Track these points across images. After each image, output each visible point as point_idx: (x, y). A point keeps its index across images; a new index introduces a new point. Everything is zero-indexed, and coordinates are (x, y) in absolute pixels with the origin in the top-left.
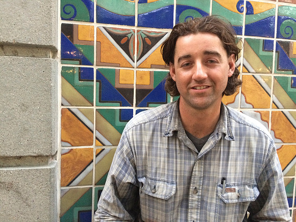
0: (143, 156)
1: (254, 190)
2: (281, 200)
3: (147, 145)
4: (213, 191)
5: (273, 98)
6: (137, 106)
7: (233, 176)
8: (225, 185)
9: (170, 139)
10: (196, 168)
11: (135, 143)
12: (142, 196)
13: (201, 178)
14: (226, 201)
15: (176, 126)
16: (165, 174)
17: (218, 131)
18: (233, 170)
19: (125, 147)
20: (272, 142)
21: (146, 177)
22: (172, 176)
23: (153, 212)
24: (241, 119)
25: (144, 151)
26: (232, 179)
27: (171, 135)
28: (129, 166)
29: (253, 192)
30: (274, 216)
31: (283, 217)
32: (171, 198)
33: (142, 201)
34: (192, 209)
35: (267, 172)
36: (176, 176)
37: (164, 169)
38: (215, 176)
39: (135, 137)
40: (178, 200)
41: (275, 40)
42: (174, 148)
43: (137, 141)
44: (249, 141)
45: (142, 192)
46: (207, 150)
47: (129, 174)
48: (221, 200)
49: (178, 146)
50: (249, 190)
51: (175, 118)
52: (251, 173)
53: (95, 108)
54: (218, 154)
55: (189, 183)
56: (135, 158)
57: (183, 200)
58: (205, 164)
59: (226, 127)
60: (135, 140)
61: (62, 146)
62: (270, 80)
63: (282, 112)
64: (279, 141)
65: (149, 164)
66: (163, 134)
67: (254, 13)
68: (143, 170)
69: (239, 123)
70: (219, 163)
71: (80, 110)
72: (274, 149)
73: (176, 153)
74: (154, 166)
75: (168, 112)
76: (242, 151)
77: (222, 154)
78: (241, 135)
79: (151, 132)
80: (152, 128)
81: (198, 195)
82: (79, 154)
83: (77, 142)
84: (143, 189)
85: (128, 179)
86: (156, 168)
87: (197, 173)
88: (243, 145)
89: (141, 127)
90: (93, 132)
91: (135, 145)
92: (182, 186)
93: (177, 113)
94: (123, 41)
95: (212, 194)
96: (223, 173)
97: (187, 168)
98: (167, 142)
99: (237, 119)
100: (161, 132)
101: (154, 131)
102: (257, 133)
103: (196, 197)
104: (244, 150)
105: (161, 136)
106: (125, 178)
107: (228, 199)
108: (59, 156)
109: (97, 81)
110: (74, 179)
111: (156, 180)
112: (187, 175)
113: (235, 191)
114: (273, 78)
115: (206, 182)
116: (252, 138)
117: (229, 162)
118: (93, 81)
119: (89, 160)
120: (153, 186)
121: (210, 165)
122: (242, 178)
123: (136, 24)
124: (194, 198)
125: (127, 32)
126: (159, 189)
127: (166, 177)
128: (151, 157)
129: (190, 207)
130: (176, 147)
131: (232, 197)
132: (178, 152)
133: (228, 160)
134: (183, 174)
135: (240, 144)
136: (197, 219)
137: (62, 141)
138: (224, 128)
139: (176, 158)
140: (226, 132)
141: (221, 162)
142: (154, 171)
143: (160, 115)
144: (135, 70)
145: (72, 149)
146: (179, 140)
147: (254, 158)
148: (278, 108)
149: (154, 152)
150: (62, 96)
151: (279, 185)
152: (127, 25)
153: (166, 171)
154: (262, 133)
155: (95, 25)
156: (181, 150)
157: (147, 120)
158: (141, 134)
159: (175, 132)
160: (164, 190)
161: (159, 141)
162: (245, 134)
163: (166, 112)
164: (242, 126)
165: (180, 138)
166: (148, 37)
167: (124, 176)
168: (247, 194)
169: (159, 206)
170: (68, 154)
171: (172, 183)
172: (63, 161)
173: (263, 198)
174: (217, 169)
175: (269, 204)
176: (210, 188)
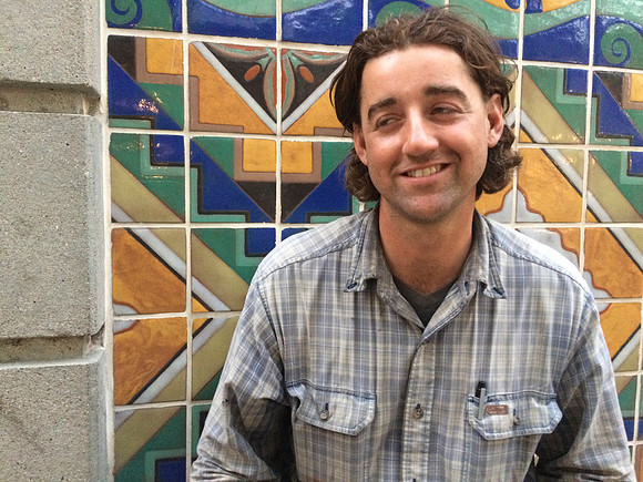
0: (299, 338)
1: (550, 409)
2: (610, 428)
3: (307, 313)
4: (457, 412)
5: (588, 199)
6: (283, 221)
7: (501, 378)
8: (483, 398)
9: (361, 297)
10: (419, 362)
11: (280, 308)
12: (297, 427)
13: (429, 383)
14: (486, 434)
15: (373, 267)
16: (348, 377)
17: (469, 276)
18: (502, 365)
19: (257, 319)
20: (589, 299)
21: (305, 384)
22: (366, 380)
23: (324, 462)
24: (520, 248)
25: (300, 326)
26: (500, 385)
27: (361, 288)
28: (266, 361)
29: (547, 412)
30: (596, 465)
31: (615, 467)
32: (363, 430)
33: (298, 439)
34: (410, 452)
35: (578, 366)
36: (375, 381)
37: (347, 365)
38: (461, 378)
39: (278, 294)
40: (379, 434)
41: (590, 69)
42: (370, 318)
43: (283, 304)
44: (539, 297)
45: (296, 419)
46: (443, 321)
47: (267, 380)
48: (477, 433)
49: (377, 313)
50: (539, 409)
51: (370, 248)
52: (543, 371)
53: (188, 227)
54: (469, 329)
55: (404, 397)
56: (280, 342)
57: (389, 434)
58: (439, 353)
59: (487, 266)
60: (279, 301)
61: (115, 315)
62: (581, 160)
63: (608, 229)
64: (603, 294)
65: (312, 355)
66: (343, 285)
67: (544, 10)
68: (298, 370)
69: (515, 256)
70: (471, 350)
71: (154, 234)
72: (594, 314)
73: (374, 329)
74: (325, 360)
75: (354, 235)
76: (521, 320)
77: (476, 329)
78: (519, 285)
79: (315, 283)
80: (317, 272)
81: (425, 423)
82: (153, 332)
83: (149, 305)
84: (301, 412)
85: (265, 390)
86: (330, 365)
87: (421, 373)
88: (523, 308)
89: (292, 271)
90: (184, 281)
91: (280, 312)
92: (389, 404)
93: (375, 237)
94: (251, 76)
95: (456, 419)
96: (479, 371)
97: (400, 362)
98: (352, 304)
99: (511, 249)
100: (339, 280)
101: (321, 279)
102: (556, 279)
103: (419, 427)
104: (527, 318)
105: (339, 291)
106: (256, 389)
107: (491, 431)
108: (108, 337)
109: (191, 166)
110: (145, 389)
111: (328, 391)
112: (399, 377)
113: (507, 413)
114: (587, 154)
115: (442, 392)
116: (545, 292)
117: (494, 347)
118: (183, 165)
119: (179, 344)
120: (323, 404)
121: (450, 354)
122: (522, 381)
123: (279, 35)
124: (415, 429)
125: (259, 53)
126: (337, 412)
127: (351, 383)
128: (315, 339)
129: (405, 449)
130: (373, 315)
131: (500, 426)
132: (378, 328)
133: (489, 341)
134: (389, 377)
135: (518, 304)
136: (422, 476)
137: (115, 302)
138: (481, 271)
139: (375, 341)
140: (486, 279)
141: (475, 347)
142: (324, 370)
143: (335, 242)
144: (278, 140)
145: (138, 321)
146: (380, 300)
147: (551, 336)
148: (600, 222)
149: (324, 327)
150: (113, 201)
151: (606, 395)
152: (260, 38)
153: (352, 369)
154: (566, 278)
155: (186, 38)
156: (384, 322)
157: (307, 255)
158: (293, 288)
159: (371, 283)
160: (347, 413)
161: (335, 302)
162: (529, 284)
163: (348, 234)
164: (523, 264)
165: (382, 295)
166: (306, 64)
167: (256, 384)
168: (535, 418)
169: (338, 450)
170: (131, 332)
171: (366, 398)
172: (117, 348)
173: (571, 425)
174: (464, 364)
175: (585, 439)
176: (451, 405)
